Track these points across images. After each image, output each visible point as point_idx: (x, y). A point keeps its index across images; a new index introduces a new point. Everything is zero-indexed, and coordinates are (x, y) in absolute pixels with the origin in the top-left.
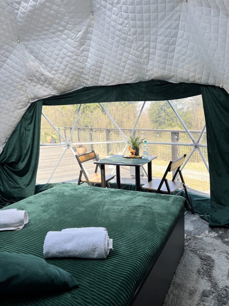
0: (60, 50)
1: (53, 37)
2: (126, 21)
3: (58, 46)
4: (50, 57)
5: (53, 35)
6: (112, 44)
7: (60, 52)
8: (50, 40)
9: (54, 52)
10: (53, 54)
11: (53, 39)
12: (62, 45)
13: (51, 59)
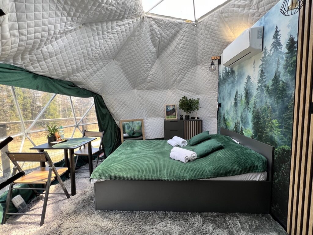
0: (50, 23)
1: (59, 10)
2: (99, 50)
3: (53, 20)
4: (36, 18)
5: (61, 9)
6: (77, 50)
7: (49, 24)
8: (55, 9)
9: (45, 20)
10: (41, 20)
11: (57, 11)
12: (57, 22)
13: (34, 21)
